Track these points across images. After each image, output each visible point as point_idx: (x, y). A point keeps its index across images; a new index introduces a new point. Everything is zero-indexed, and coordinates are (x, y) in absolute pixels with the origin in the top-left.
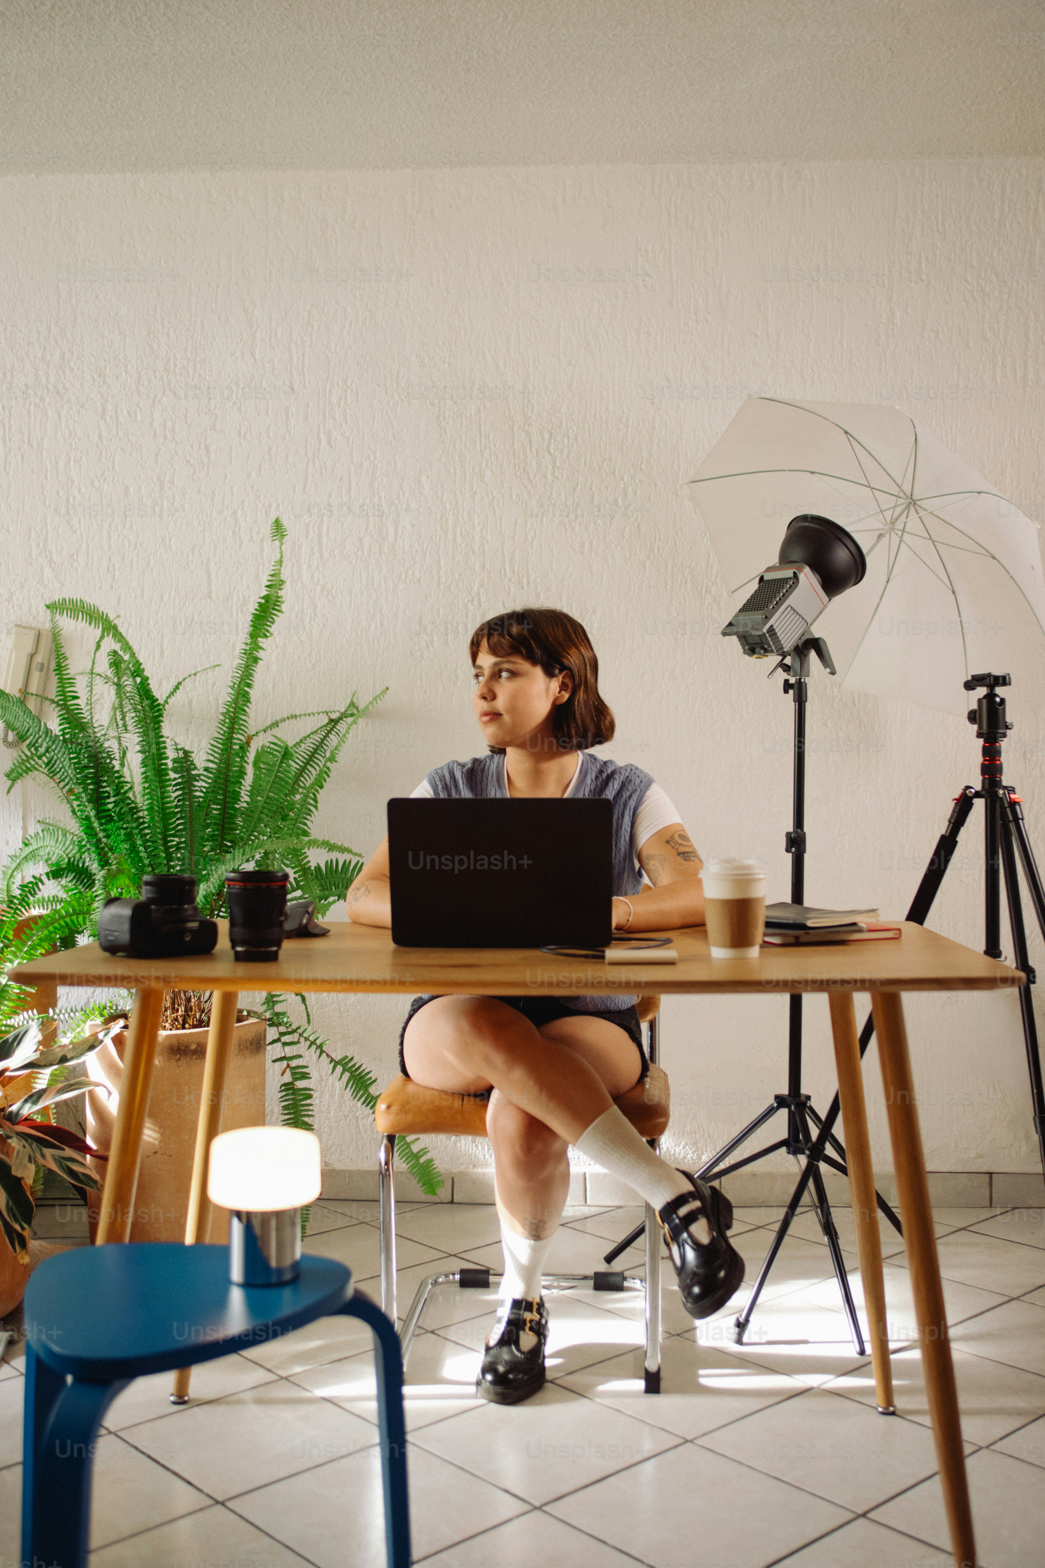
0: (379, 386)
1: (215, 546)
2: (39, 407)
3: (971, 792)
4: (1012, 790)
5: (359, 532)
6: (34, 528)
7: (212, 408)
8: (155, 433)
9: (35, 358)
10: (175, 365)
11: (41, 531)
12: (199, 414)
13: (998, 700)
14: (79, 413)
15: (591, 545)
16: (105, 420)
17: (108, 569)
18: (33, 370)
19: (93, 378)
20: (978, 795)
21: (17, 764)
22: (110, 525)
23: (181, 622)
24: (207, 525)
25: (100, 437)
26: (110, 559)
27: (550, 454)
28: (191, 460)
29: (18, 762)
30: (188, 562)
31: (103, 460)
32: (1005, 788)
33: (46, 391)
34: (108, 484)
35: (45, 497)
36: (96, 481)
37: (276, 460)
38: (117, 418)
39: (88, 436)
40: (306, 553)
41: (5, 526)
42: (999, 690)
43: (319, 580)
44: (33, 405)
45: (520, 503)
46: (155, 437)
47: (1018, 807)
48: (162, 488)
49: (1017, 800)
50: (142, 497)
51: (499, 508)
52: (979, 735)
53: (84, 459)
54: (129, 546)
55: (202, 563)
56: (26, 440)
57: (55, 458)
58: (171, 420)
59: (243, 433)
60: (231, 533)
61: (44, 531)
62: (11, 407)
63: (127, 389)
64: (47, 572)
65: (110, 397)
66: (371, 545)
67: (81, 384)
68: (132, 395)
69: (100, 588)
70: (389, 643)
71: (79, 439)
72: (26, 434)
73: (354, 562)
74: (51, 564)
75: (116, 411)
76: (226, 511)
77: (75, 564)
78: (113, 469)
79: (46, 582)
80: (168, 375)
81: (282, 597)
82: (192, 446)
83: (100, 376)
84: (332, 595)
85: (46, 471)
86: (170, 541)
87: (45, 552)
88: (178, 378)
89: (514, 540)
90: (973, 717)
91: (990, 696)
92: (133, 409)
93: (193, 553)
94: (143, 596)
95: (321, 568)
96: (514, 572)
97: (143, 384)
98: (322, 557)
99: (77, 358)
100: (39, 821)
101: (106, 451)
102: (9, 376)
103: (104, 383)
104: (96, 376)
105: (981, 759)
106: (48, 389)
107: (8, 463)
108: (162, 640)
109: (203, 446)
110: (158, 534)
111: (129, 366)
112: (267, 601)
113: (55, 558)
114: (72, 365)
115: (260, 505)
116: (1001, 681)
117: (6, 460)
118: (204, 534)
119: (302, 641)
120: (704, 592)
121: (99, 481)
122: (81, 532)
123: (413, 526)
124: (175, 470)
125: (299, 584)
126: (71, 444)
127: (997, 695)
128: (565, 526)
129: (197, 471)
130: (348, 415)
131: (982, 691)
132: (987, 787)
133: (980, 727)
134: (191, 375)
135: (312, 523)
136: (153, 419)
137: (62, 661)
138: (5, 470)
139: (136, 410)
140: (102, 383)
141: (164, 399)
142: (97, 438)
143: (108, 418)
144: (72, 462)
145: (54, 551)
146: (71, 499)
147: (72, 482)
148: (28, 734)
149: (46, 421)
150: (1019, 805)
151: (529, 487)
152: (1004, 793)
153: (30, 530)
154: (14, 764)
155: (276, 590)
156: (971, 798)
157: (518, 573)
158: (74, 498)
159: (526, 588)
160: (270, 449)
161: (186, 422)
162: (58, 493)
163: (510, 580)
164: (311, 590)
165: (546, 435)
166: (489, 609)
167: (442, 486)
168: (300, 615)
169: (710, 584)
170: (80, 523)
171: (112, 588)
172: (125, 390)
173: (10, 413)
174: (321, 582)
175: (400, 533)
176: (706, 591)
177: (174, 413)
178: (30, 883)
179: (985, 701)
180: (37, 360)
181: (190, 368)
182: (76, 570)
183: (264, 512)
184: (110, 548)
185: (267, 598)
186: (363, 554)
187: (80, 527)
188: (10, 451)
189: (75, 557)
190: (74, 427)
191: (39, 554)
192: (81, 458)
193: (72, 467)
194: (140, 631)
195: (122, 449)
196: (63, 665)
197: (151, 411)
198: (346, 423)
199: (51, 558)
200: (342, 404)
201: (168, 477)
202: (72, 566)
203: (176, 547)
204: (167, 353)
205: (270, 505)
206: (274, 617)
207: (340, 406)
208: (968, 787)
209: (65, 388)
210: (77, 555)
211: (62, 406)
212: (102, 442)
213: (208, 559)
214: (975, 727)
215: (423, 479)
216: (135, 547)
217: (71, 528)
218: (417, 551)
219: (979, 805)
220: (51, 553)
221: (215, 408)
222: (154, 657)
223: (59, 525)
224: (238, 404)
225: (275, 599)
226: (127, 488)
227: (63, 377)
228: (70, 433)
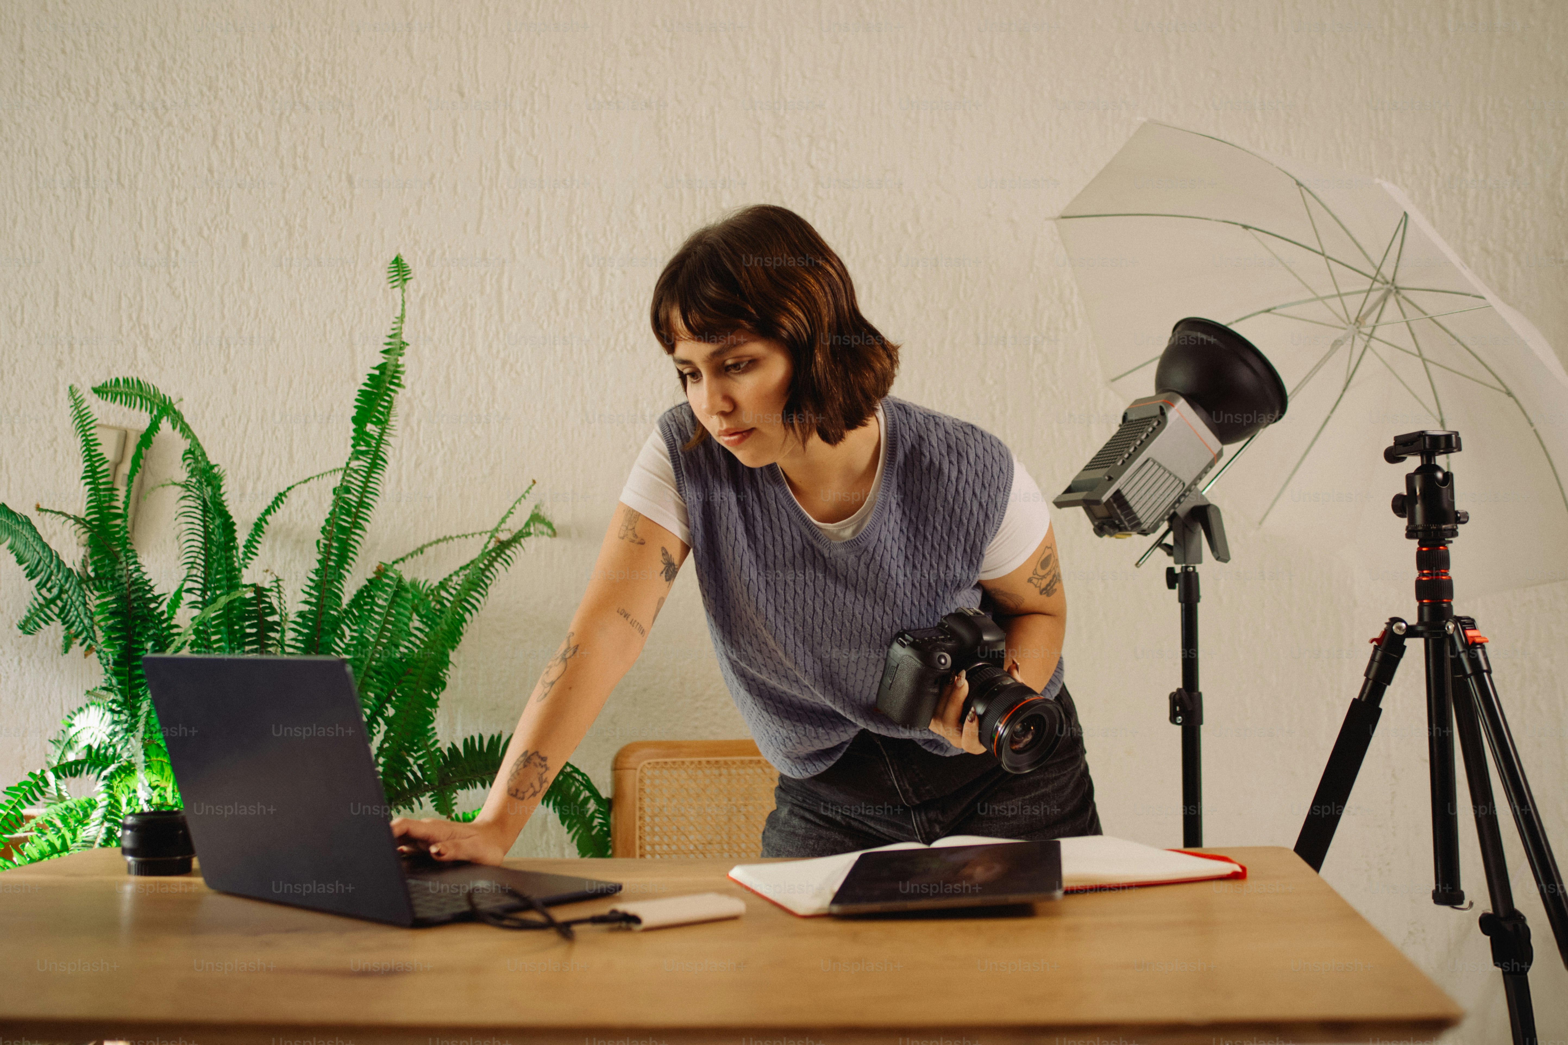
0: (576, 84)
1: (361, 310)
2: (131, 132)
3: (1400, 628)
4: (1470, 623)
5: (553, 285)
6: (126, 295)
7: (356, 125)
8: (282, 162)
9: (126, 70)
10: (308, 70)
11: (135, 298)
12: (339, 134)
13: (1440, 475)
14: (183, 139)
16: (217, 147)
17: (221, 346)
18: (124, 85)
19: (201, 92)
20: (1411, 632)
22: (223, 287)
23: (315, 415)
24: (350, 283)
25: (210, 171)
26: (223, 333)
27: (812, 167)
28: (330, 197)
29: (35, 608)
30: (325, 334)
31: (215, 201)
32: (1458, 619)
33: (140, 111)
34: (221, 233)
35: (139, 253)
36: (205, 228)
37: (441, 190)
38: (232, 143)
39: (195, 169)
40: (480, 315)
41: (88, 294)
42: (1441, 460)
43: (498, 352)
44: (123, 131)
46: (282, 167)
47: (1480, 651)
48: (290, 234)
49: (1478, 640)
50: (265, 249)
52: (1410, 534)
53: (189, 200)
54: (249, 314)
55: (344, 334)
56: (115, 177)
57: (153, 201)
58: (303, 143)
59: (396, 157)
60: (381, 291)
61: (138, 298)
62: (96, 136)
63: (245, 104)
64: (142, 353)
65: (223, 117)
66: (568, 301)
67: (186, 101)
68: (252, 112)
69: (210, 373)
70: (593, 436)
71: (183, 174)
72: (115, 170)
73: (545, 326)
74: (146, 341)
75: (231, 135)
76: (374, 263)
77: (178, 341)
78: (227, 212)
79: (140, 366)
80: (299, 83)
81: (403, 366)
82: (330, 177)
83: (210, 89)
84: (517, 373)
85: (141, 219)
86: (301, 305)
87: (139, 326)
88: (311, 86)
90: (1401, 505)
91: (1428, 469)
92: (254, 131)
93: (331, 321)
94: (265, 381)
95: (501, 335)
97: (266, 97)
98: (502, 319)
99: (181, 67)
100: (88, 692)
101: (218, 188)
102: (93, 93)
103: (215, 98)
104: (205, 89)
105: (1415, 574)
106: (143, 110)
107: (92, 211)
108: (292, 440)
109: (344, 177)
110: (285, 297)
111: (248, 75)
112: (382, 373)
113: (152, 333)
114: (174, 75)
115: (420, 253)
116: (1443, 445)
117: (89, 205)
118: (346, 296)
121: (209, 228)
122: (186, 300)
123: (624, 272)
124: (307, 209)
126: (173, 181)
127: (1438, 468)
129: (337, 209)
130: (536, 126)
131: (1413, 463)
132: (1426, 619)
133: (1412, 521)
134: (328, 82)
135: (488, 275)
136: (279, 143)
138: (88, 219)
139: (256, 133)
140: (212, 98)
141: (294, 116)
142: (206, 171)
143: (220, 145)
144: (174, 205)
145: (151, 324)
146: (173, 254)
147: (175, 231)
148: (39, 568)
149: (141, 152)
150: (1483, 647)
152: (1456, 628)
153: (120, 297)
154: (29, 611)
155: (395, 357)
156: (1402, 638)
158: (177, 252)
160: (433, 176)
161: (323, 145)
162: (156, 248)
164: (489, 367)
165: (805, 141)
167: (664, 217)
170: (184, 286)
171: (225, 371)
172: (242, 105)
173: (95, 144)
174: (502, 355)
175: (607, 283)
177: (306, 134)
179: (1418, 478)
180: (129, 71)
181: (327, 74)
182: (180, 348)
183: (424, 262)
184: (223, 317)
185: (382, 368)
186: (558, 314)
187: (184, 290)
188: (94, 192)
189: (178, 331)
190: (177, 157)
191: (132, 329)
192: (186, 199)
193: (174, 213)
194: (262, 428)
195: (239, 185)
197: (276, 133)
198: (533, 137)
199: (147, 334)
200: (528, 111)
201: (298, 220)
202: (174, 343)
203: (310, 314)
204: (297, 54)
205: (433, 252)
206: (392, 394)
207: (524, 114)
208: (1394, 620)
209: (164, 106)
210: (181, 329)
211: (162, 131)
212: (213, 176)
213: (352, 328)
214: (1404, 522)
215: (638, 208)
216: (257, 315)
217: (174, 293)
218: (630, 307)
219: (1415, 648)
220: (146, 327)
221: (360, 125)
222: (281, 462)
223: (157, 290)
224: (390, 118)
225: (392, 368)
226: (245, 237)
227: (162, 92)
228: (172, 166)
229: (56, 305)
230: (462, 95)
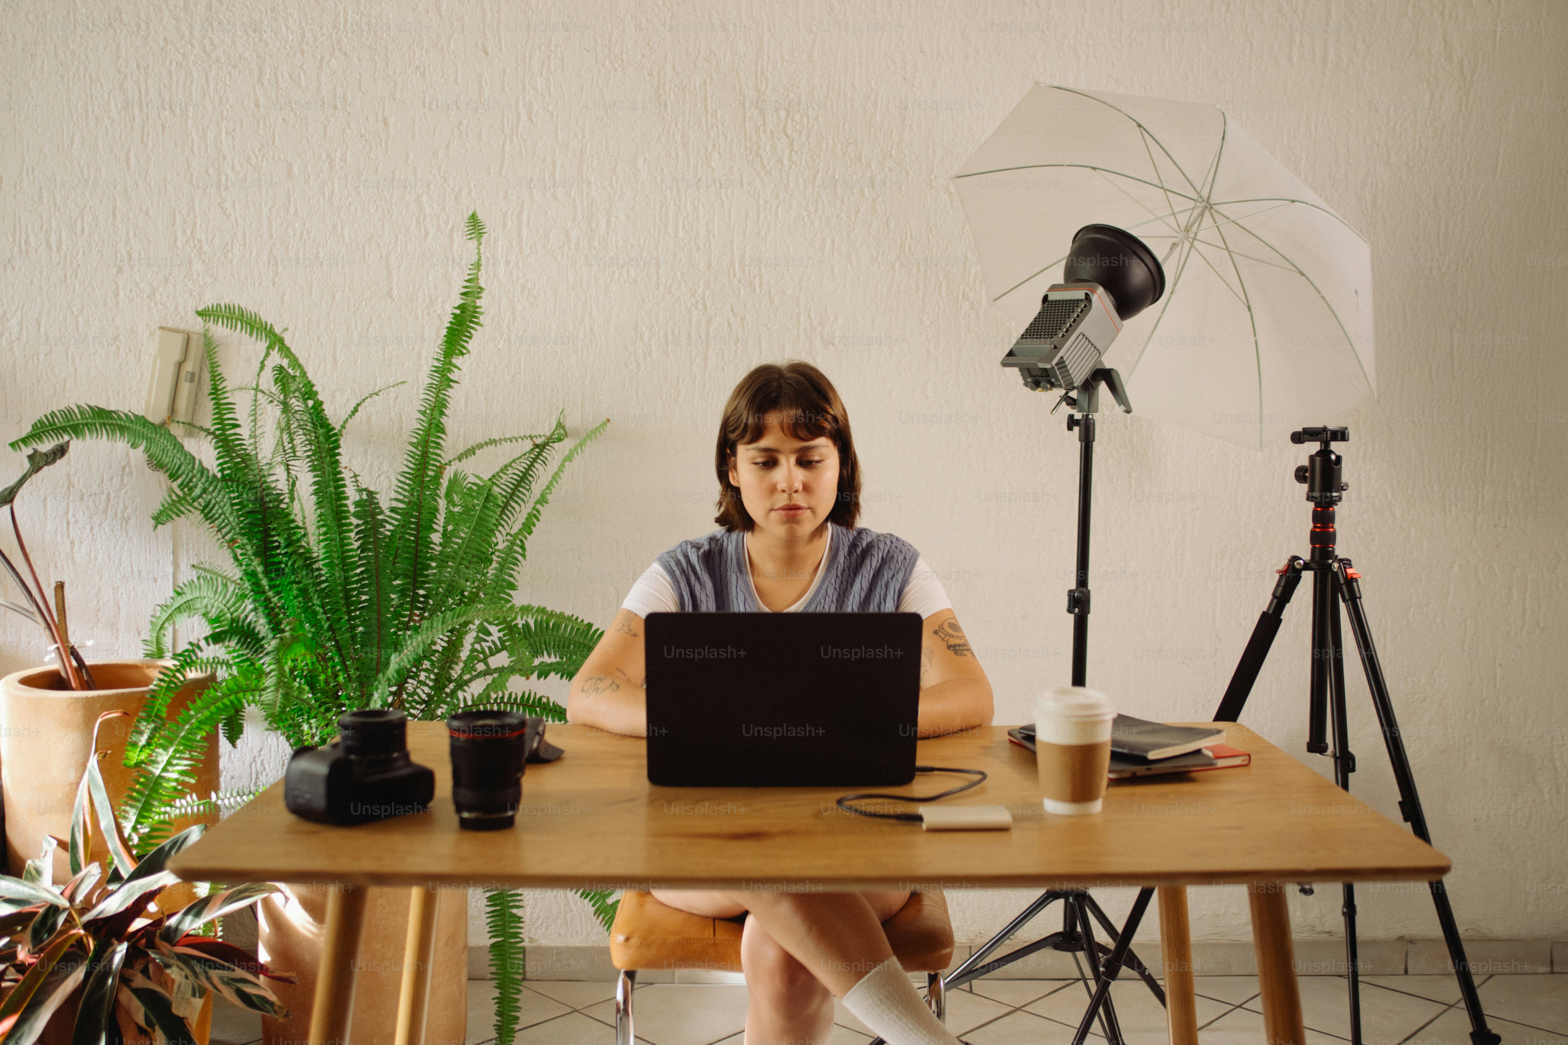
0: (588, 51)
1: (396, 236)
2: (181, 66)
3: (1299, 564)
4: (1348, 563)
5: (566, 224)
6: (179, 212)
7: (391, 73)
8: (323, 102)
9: (175, 7)
10: (346, 20)
11: (188, 215)
12: (375, 80)
13: (1333, 457)
14: (230, 75)
15: (833, 242)
16: (263, 84)
17: (269, 262)
18: (174, 22)
19: (247, 33)
20: (1307, 567)
21: (166, 506)
22: (270, 210)
24: (386, 212)
25: (257, 106)
26: (271, 250)
28: (367, 135)
29: (168, 503)
30: (364, 255)
31: (261, 132)
32: (1341, 560)
33: (189, 47)
34: (268, 162)
35: (192, 175)
36: (253, 156)
37: (467, 137)
38: (277, 82)
39: (243, 102)
40: (502, 246)
41: (144, 208)
42: (1334, 446)
43: (518, 279)
44: (174, 64)
45: (752, 192)
46: (323, 106)
47: (1355, 584)
48: (332, 165)
49: (1355, 576)
50: (309, 178)
51: (727, 197)
52: (1309, 498)
53: (238, 131)
54: (294, 235)
56: (167, 106)
57: (203, 129)
58: (342, 86)
59: (427, 104)
60: (414, 221)
61: (192, 216)
62: (148, 66)
63: (288, 47)
65: (268, 57)
66: (579, 239)
67: (233, 41)
68: (295, 53)
69: (260, 285)
70: (600, 353)
71: (231, 107)
72: (167, 98)
73: (559, 258)
74: (200, 254)
75: (275, 74)
76: (408, 196)
77: (230, 255)
78: (274, 142)
79: (195, 275)
80: (338, 32)
81: (480, 307)
82: (367, 118)
83: (255, 31)
84: (534, 296)
85: (193, 144)
86: (342, 230)
87: (193, 241)
88: (350, 35)
89: (745, 235)
90: (1301, 475)
91: (1325, 453)
92: (296, 72)
93: (370, 245)
94: (311, 294)
95: (521, 264)
96: (744, 272)
97: (307, 42)
98: (522, 252)
99: (227, 9)
100: (193, 566)
101: (264, 122)
102: (143, 27)
103: (260, 40)
104: (250, 32)
105: (1311, 525)
106: (192, 46)
107: (145, 134)
109: (380, 118)
110: (328, 222)
111: (291, 21)
112: (462, 312)
113: (205, 247)
114: (221, 16)
115: (449, 190)
116: (1339, 437)
117: (143, 128)
118: (383, 224)
119: (499, 349)
120: (960, 298)
121: (257, 157)
122: (236, 219)
123: (627, 217)
124: (347, 145)
125: (495, 283)
126: (222, 112)
127: (1332, 452)
128: (803, 220)
129: (374, 147)
130: (552, 86)
131: (1314, 447)
132: (1317, 558)
133: (1312, 489)
134: (365, 33)
135: (510, 212)
136: (320, 85)
137: (218, 383)
138: (142, 141)
139: (299, 74)
140: (257, 40)
141: (333, 61)
142: (253, 106)
143: (266, 83)
144: (224, 134)
145: (204, 238)
146: (224, 178)
147: (224, 158)
148: (180, 472)
149: (191, 84)
150: (1357, 581)
151: (762, 174)
152: (1340, 567)
153: (174, 213)
154: (163, 506)
155: (473, 299)
156: (1300, 571)
157: (749, 273)
158: (227, 176)
159: (758, 290)
160: (461, 123)
161: (360, 89)
162: (207, 171)
163: (740, 281)
164: (510, 290)
165: (783, 114)
166: (715, 314)
167: (662, 171)
168: (496, 319)
169: (967, 289)
170: (234, 207)
171: (274, 284)
172: (285, 49)
173: (146, 73)
174: (521, 281)
175: (613, 225)
176: (963, 298)
177: (345, 78)
178: (186, 651)
179: (1318, 459)
180: (178, 10)
181: (363, 25)
182: (231, 262)
183: (453, 198)
184: (271, 236)
185: (462, 308)
186: (570, 249)
187: (235, 211)
188: (148, 118)
189: (229, 247)
190: (225, 91)
191: (186, 242)
192: (234, 129)
193: (224, 141)
194: (309, 335)
195: (284, 120)
196: (220, 387)
197: (318, 75)
198: (550, 95)
199: (201, 248)
200: (544, 72)
201: (338, 154)
202: (226, 258)
203: (350, 237)
204: (336, 5)
205: (461, 189)
206: (472, 331)
207: (541, 74)
208: (1295, 558)
209: (212, 45)
210: (232, 245)
211: (210, 66)
212: (259, 111)
214: (1305, 487)
215: (641, 161)
216: (301, 237)
217: (224, 213)
218: (632, 246)
219: (1308, 577)
220: (200, 241)
221: (394, 73)
222: (325, 364)
223: (209, 210)
224: (422, 69)
225: (471, 309)
226: (290, 167)
227: (210, 32)
228: (221, 99)
229: (115, 218)
230: (486, 53)
